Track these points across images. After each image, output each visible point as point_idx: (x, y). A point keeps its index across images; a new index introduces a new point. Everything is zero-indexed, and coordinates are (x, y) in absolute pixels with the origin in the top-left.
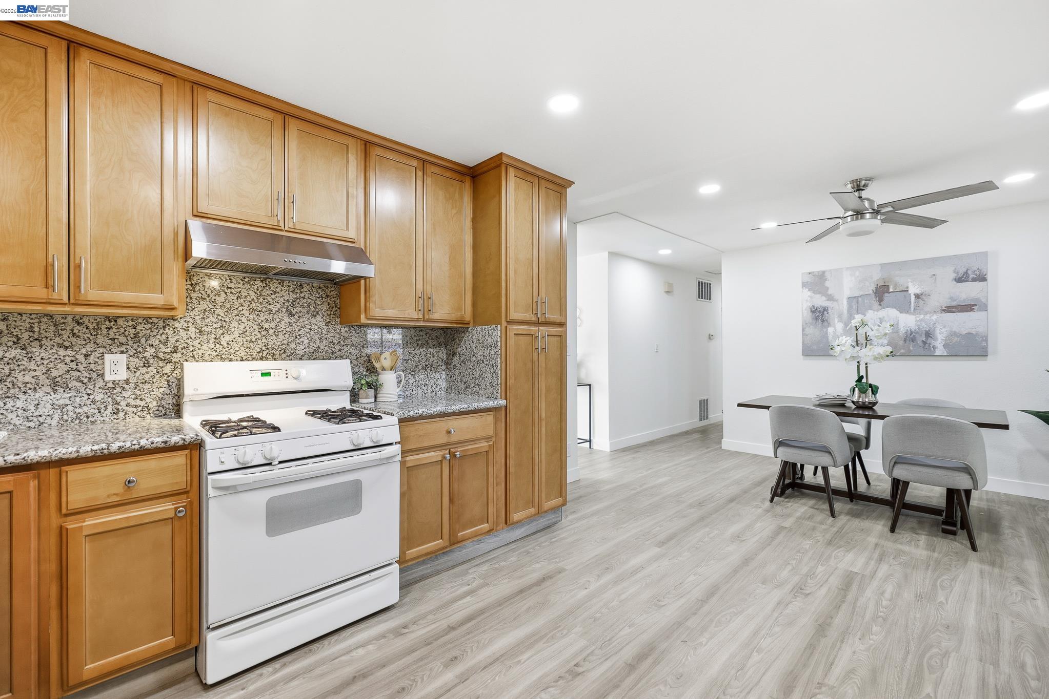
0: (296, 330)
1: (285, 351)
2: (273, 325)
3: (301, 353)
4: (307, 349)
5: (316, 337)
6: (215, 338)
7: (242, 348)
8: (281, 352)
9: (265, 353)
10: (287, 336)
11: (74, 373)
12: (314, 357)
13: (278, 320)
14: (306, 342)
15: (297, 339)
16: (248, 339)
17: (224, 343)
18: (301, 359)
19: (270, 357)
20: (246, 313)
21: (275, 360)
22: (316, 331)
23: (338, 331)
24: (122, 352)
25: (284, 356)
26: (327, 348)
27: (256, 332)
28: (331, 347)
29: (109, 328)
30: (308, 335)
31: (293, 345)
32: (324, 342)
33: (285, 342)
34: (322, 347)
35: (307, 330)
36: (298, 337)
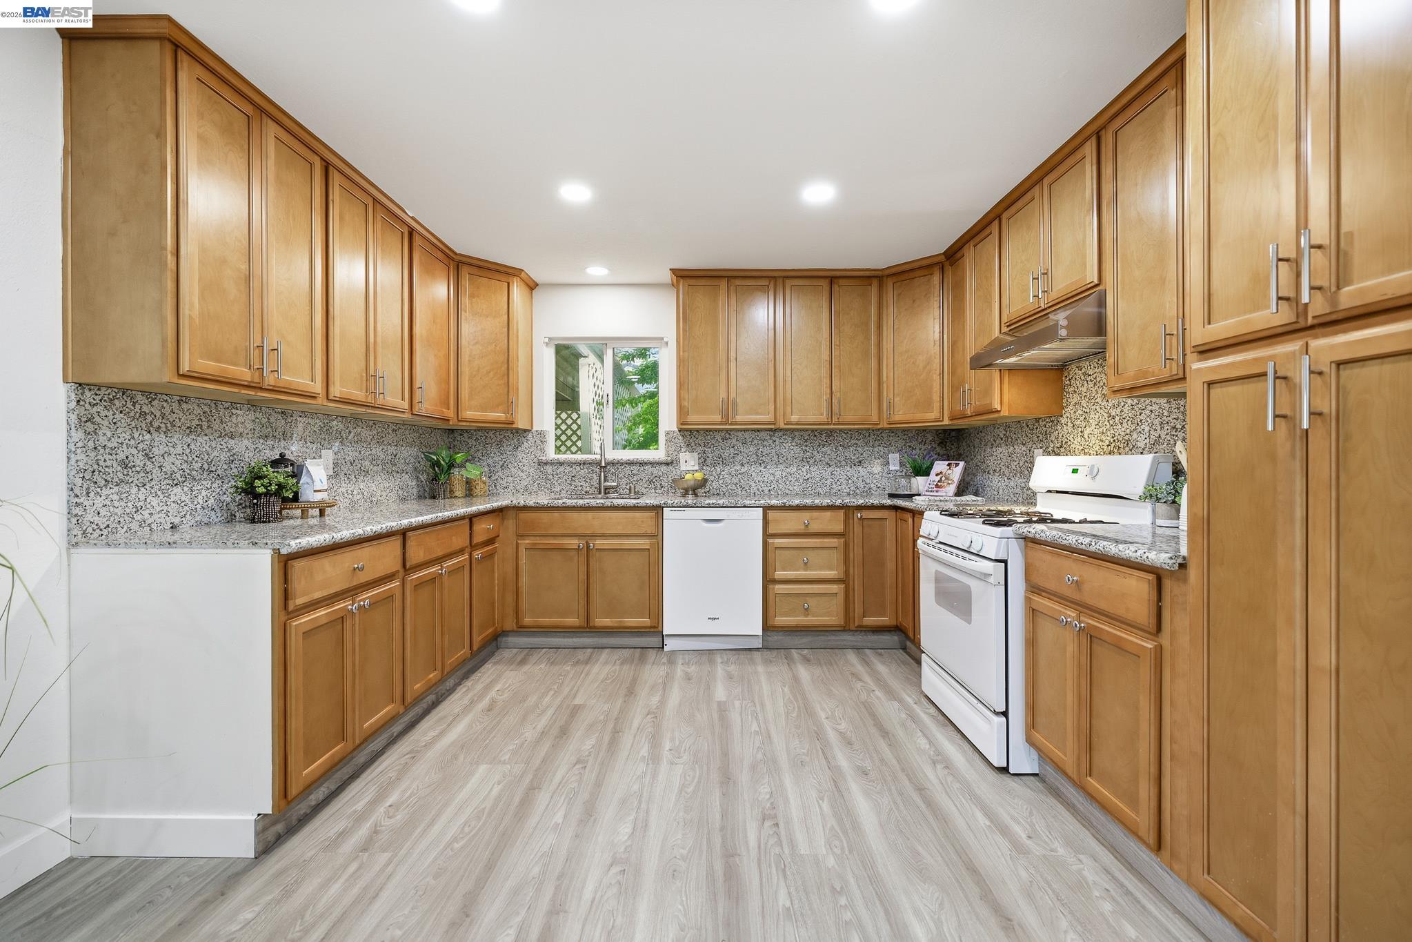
0: (1138, 413)
1: (1127, 444)
2: (1118, 410)
3: (1141, 445)
4: (1147, 441)
5: (1157, 422)
6: (1081, 432)
7: (1097, 441)
8: (1125, 445)
9: (1113, 445)
10: (1130, 423)
11: (1026, 464)
12: (1155, 450)
13: (1122, 404)
14: (1147, 429)
15: (1138, 427)
16: (1101, 430)
17: (1086, 437)
18: (1142, 453)
19: (1116, 451)
20: (1099, 400)
21: (1120, 454)
22: (1157, 414)
23: (1182, 409)
24: (1041, 448)
25: (1127, 449)
26: (1168, 437)
27: (1106, 423)
28: (1173, 435)
29: (1037, 428)
30: (1148, 419)
31: (1135, 436)
32: (1166, 428)
33: (1128, 431)
34: (1163, 437)
35: (1148, 413)
36: (1140, 424)
